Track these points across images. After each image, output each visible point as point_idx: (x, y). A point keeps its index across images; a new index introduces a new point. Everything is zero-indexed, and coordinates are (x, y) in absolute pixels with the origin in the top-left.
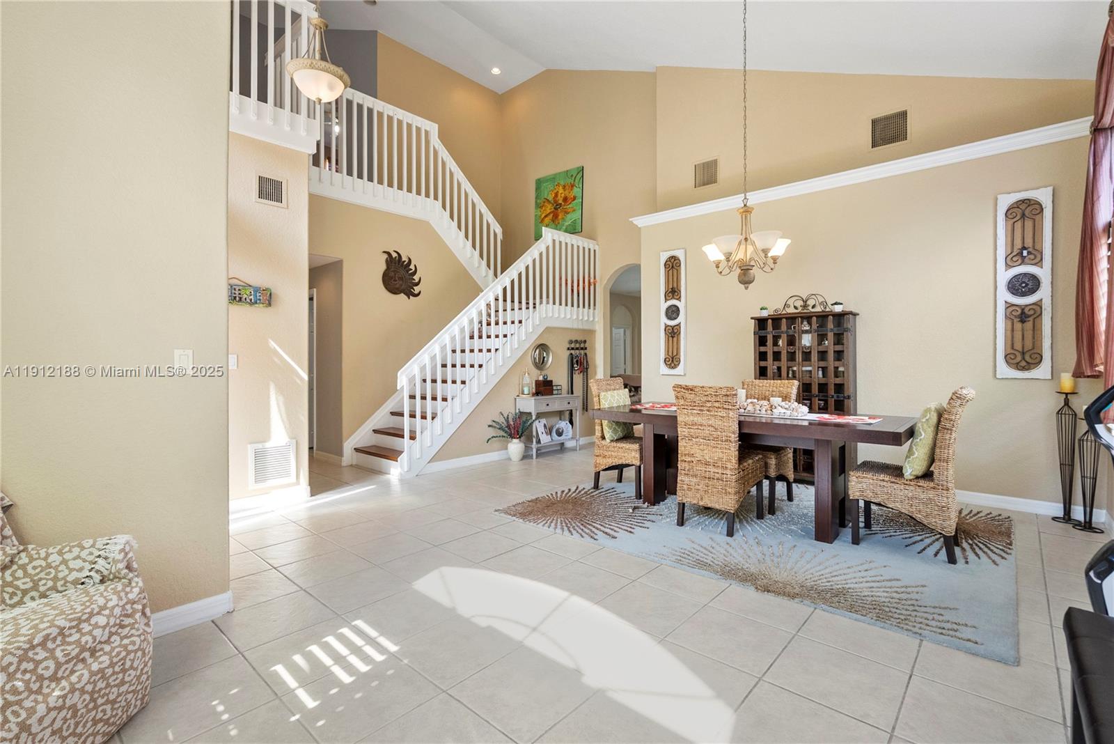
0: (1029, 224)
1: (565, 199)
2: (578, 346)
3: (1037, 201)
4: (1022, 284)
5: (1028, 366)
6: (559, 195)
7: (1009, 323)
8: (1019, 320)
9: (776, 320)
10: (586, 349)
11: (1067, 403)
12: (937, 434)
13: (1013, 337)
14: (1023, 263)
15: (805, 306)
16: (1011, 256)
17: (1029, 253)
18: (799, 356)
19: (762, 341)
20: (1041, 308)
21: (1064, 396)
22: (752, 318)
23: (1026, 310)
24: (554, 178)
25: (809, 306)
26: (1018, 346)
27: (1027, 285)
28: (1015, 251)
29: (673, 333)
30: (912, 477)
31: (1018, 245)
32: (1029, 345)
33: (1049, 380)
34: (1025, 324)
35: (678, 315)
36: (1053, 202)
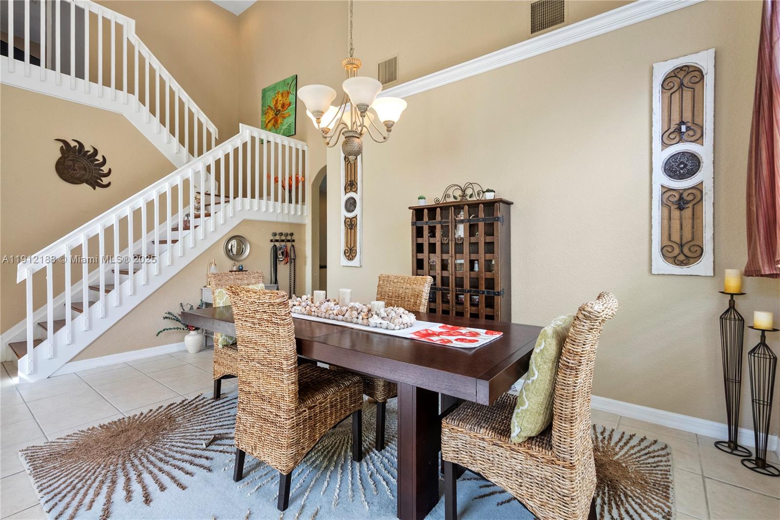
0: (687, 94)
1: (283, 106)
2: (283, 238)
3: (696, 67)
4: (679, 165)
5: (686, 261)
6: (279, 102)
7: (666, 211)
8: (677, 206)
9: (432, 210)
10: (294, 241)
11: (732, 306)
12: (556, 374)
13: (670, 227)
14: (681, 140)
15: (464, 195)
16: (668, 133)
17: (688, 128)
18: (452, 248)
19: (419, 232)
20: (701, 192)
21: (729, 297)
22: (410, 208)
23: (685, 195)
24: (275, 87)
25: (467, 195)
26: (676, 237)
27: (686, 165)
28: (672, 126)
29: (351, 225)
30: (521, 440)
31: (676, 119)
32: (687, 236)
33: (711, 276)
34: (683, 211)
35: (355, 207)
36: (715, 66)
